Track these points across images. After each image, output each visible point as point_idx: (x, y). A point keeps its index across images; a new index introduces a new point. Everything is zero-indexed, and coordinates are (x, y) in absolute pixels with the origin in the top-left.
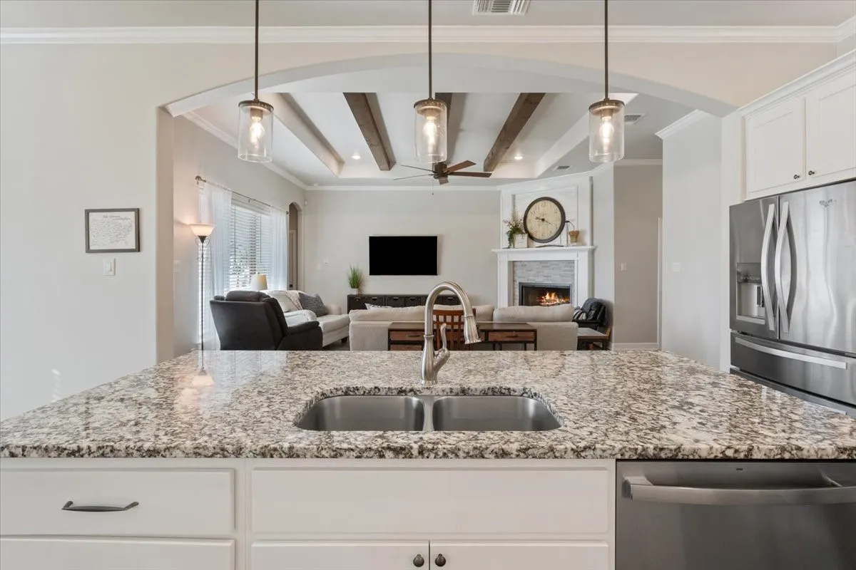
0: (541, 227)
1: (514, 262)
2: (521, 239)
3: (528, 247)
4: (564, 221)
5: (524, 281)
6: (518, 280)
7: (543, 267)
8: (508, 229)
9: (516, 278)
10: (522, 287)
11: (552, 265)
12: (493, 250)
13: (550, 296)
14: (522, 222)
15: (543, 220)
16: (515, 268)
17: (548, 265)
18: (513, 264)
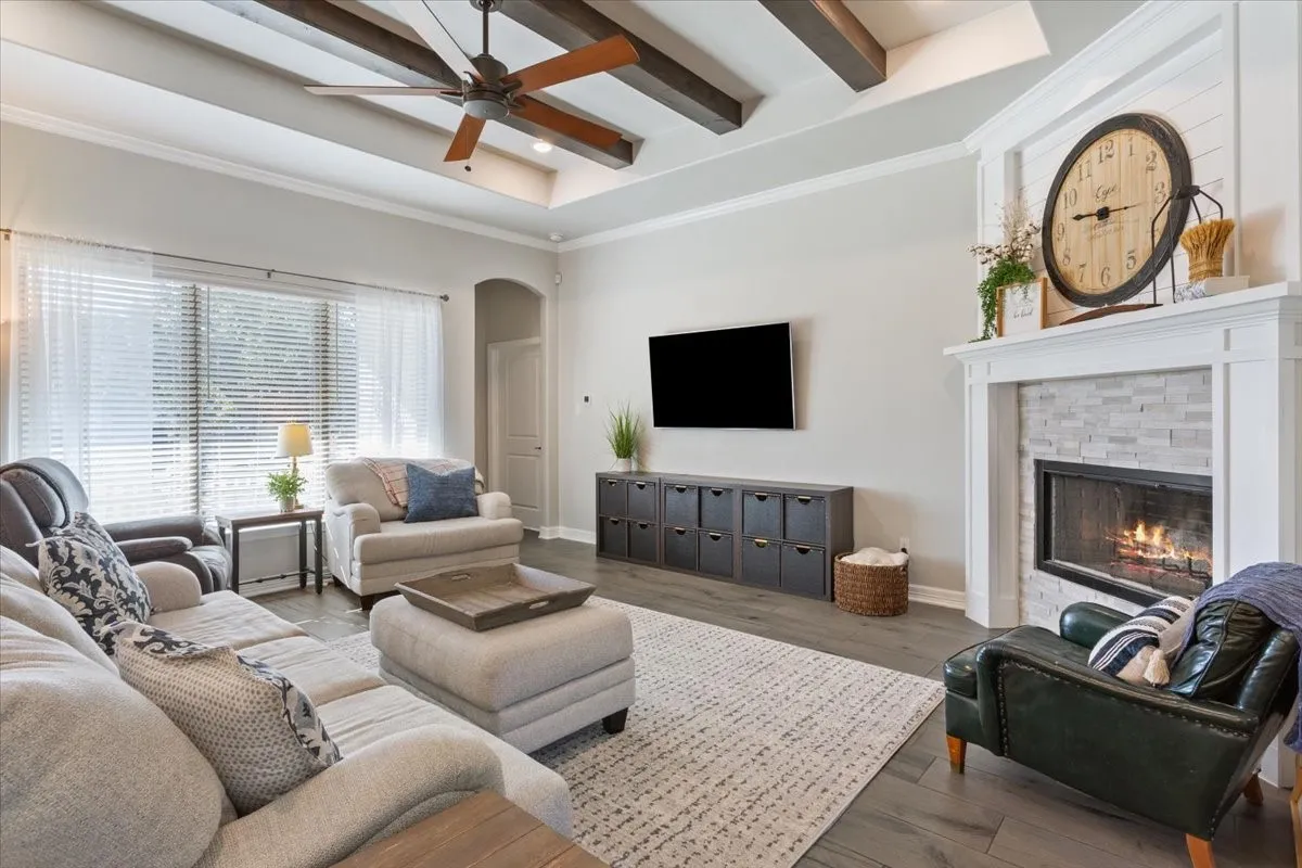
0: (1098, 243)
1: (1020, 385)
2: (1023, 302)
3: (1045, 326)
4: (1184, 192)
5: (1051, 456)
6: (1035, 451)
7: (1107, 401)
8: (983, 273)
9: (1026, 443)
10: (1047, 477)
11: (1141, 391)
12: (947, 351)
13: (1148, 529)
14: (1037, 239)
15: (1103, 214)
16: (1024, 409)
17: (1126, 391)
18: (1013, 396)
